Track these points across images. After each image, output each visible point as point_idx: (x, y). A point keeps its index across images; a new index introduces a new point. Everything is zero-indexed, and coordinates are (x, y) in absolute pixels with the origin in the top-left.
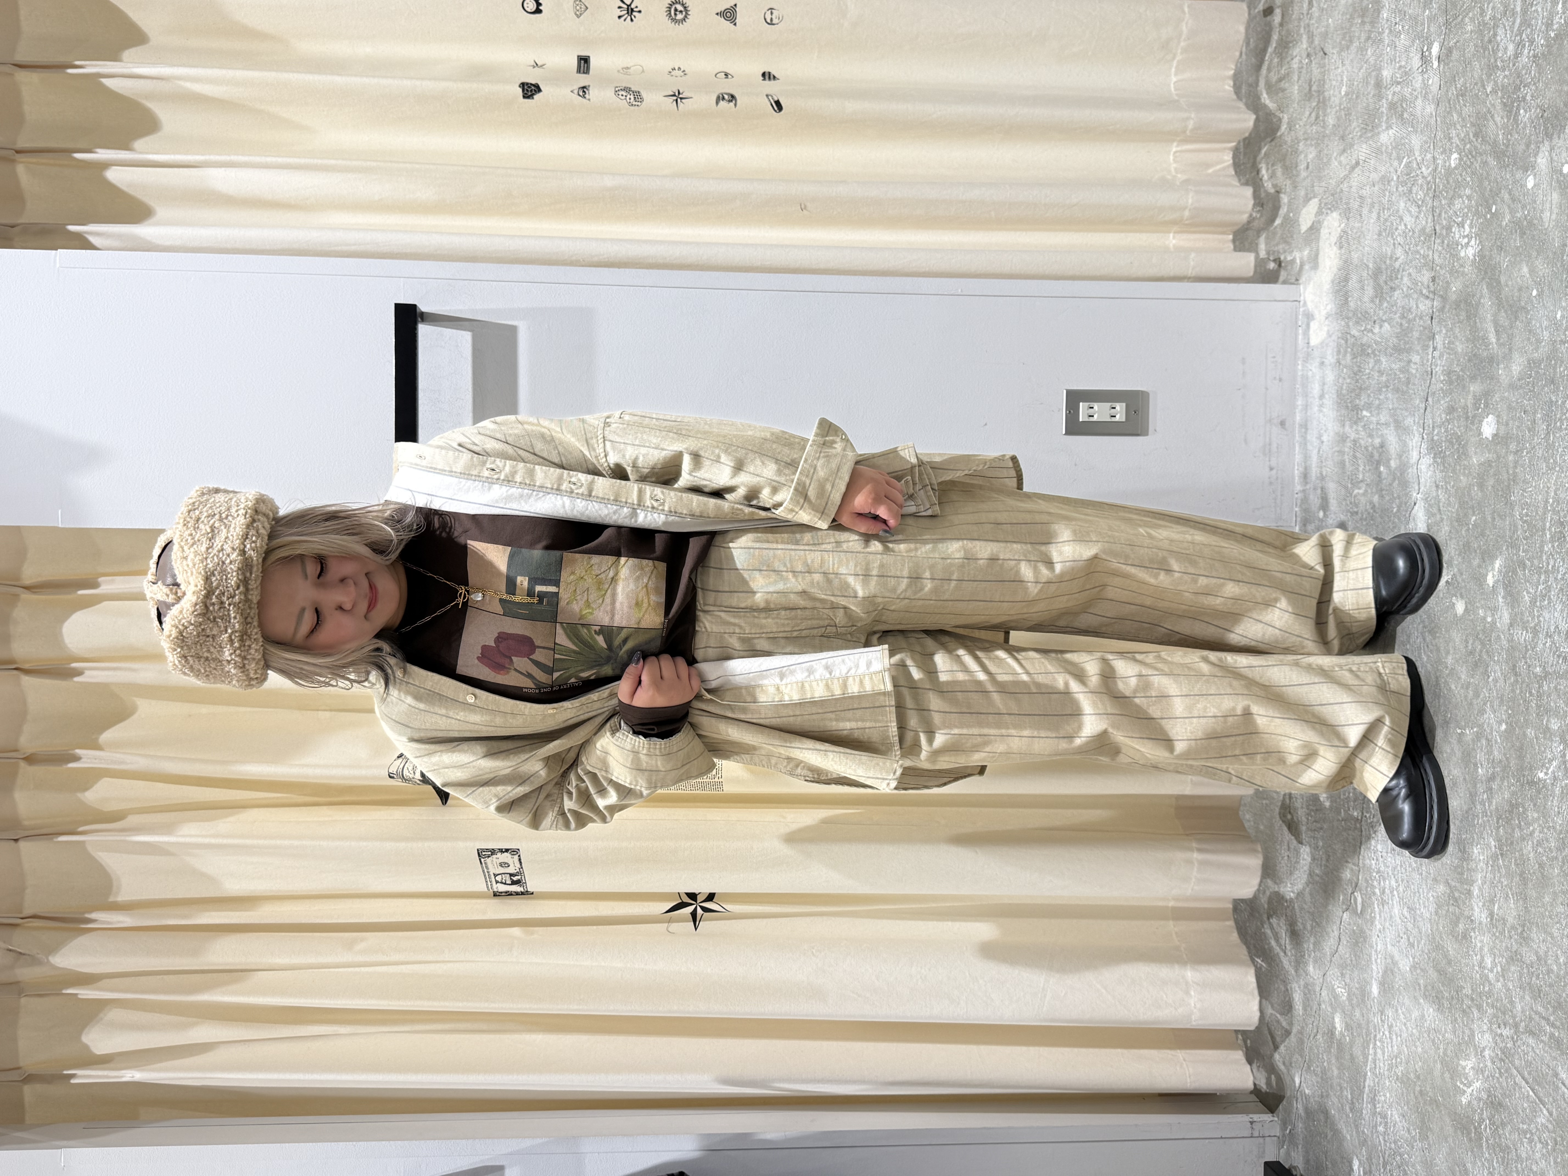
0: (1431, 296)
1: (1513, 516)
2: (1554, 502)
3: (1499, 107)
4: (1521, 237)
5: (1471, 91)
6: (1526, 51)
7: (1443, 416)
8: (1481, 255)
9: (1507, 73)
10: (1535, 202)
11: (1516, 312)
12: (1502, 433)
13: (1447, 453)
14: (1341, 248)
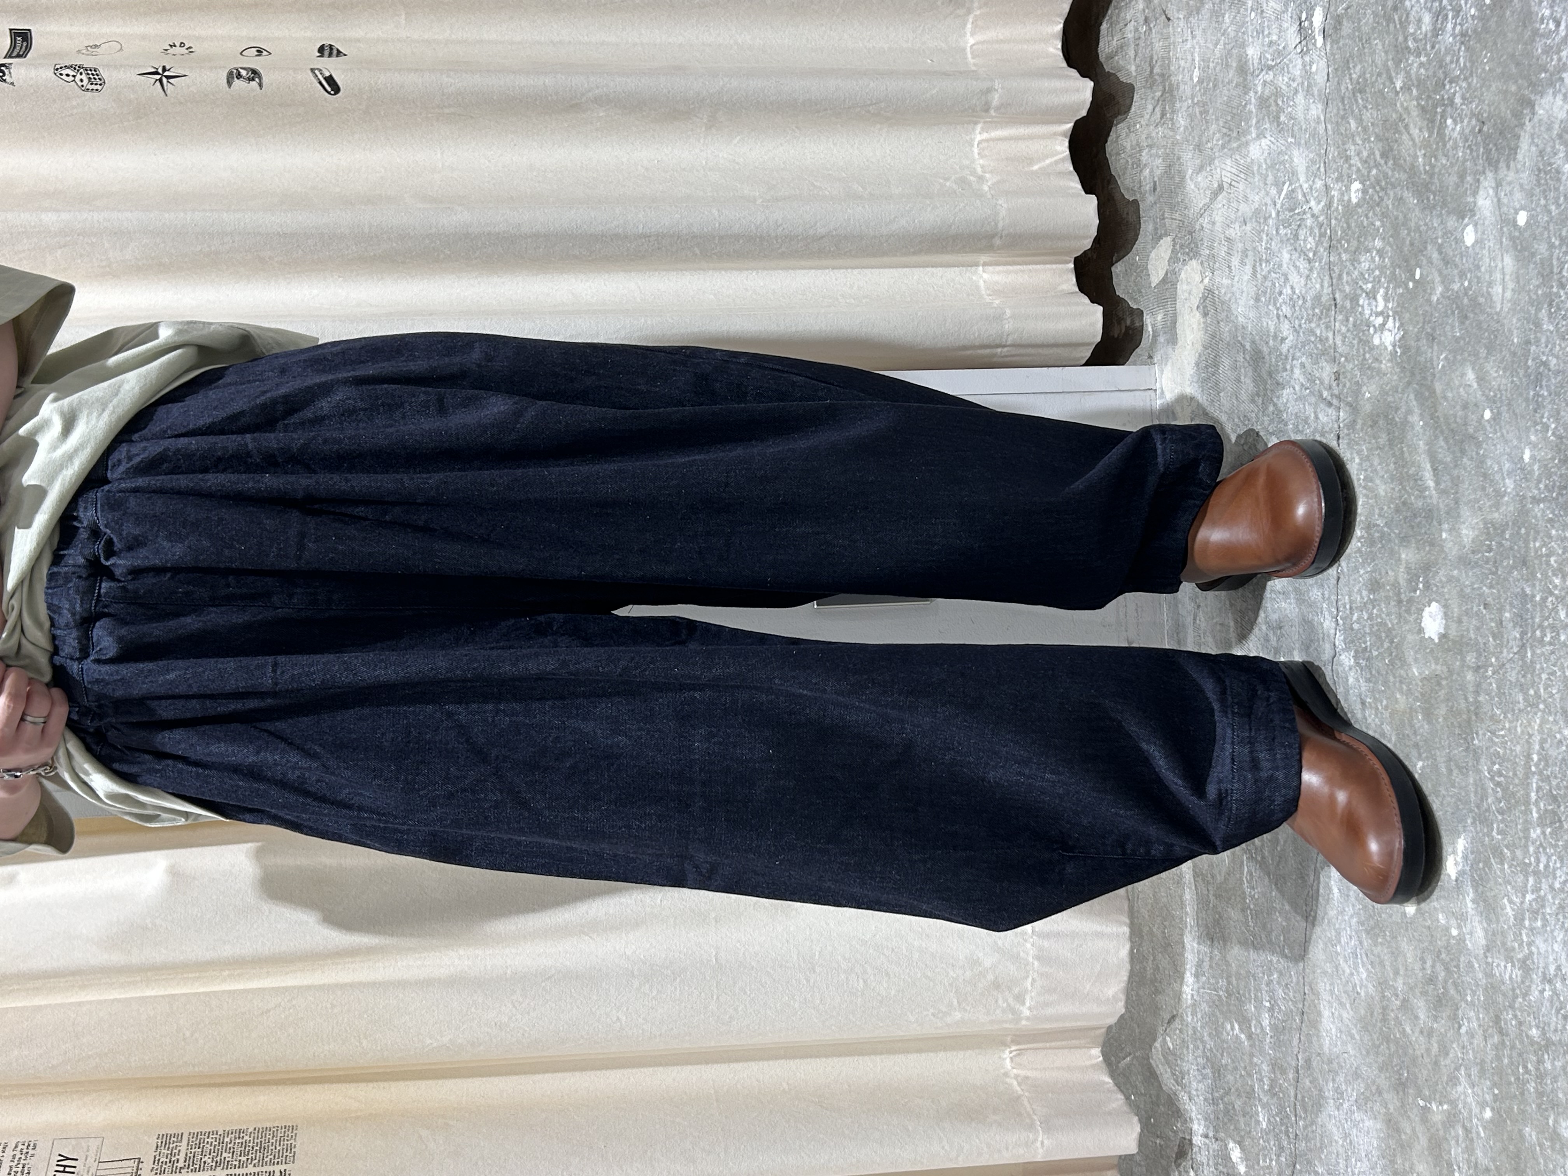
0: (1335, 402)
1: (1479, 772)
2: (1540, 760)
3: (1415, 113)
4: (1462, 323)
5: (1373, 84)
6: (1449, 26)
7: (1365, 593)
8: (1403, 342)
9: (1423, 59)
10: (1478, 267)
11: (1462, 442)
12: (1453, 633)
13: (1375, 653)
14: (1205, 315)
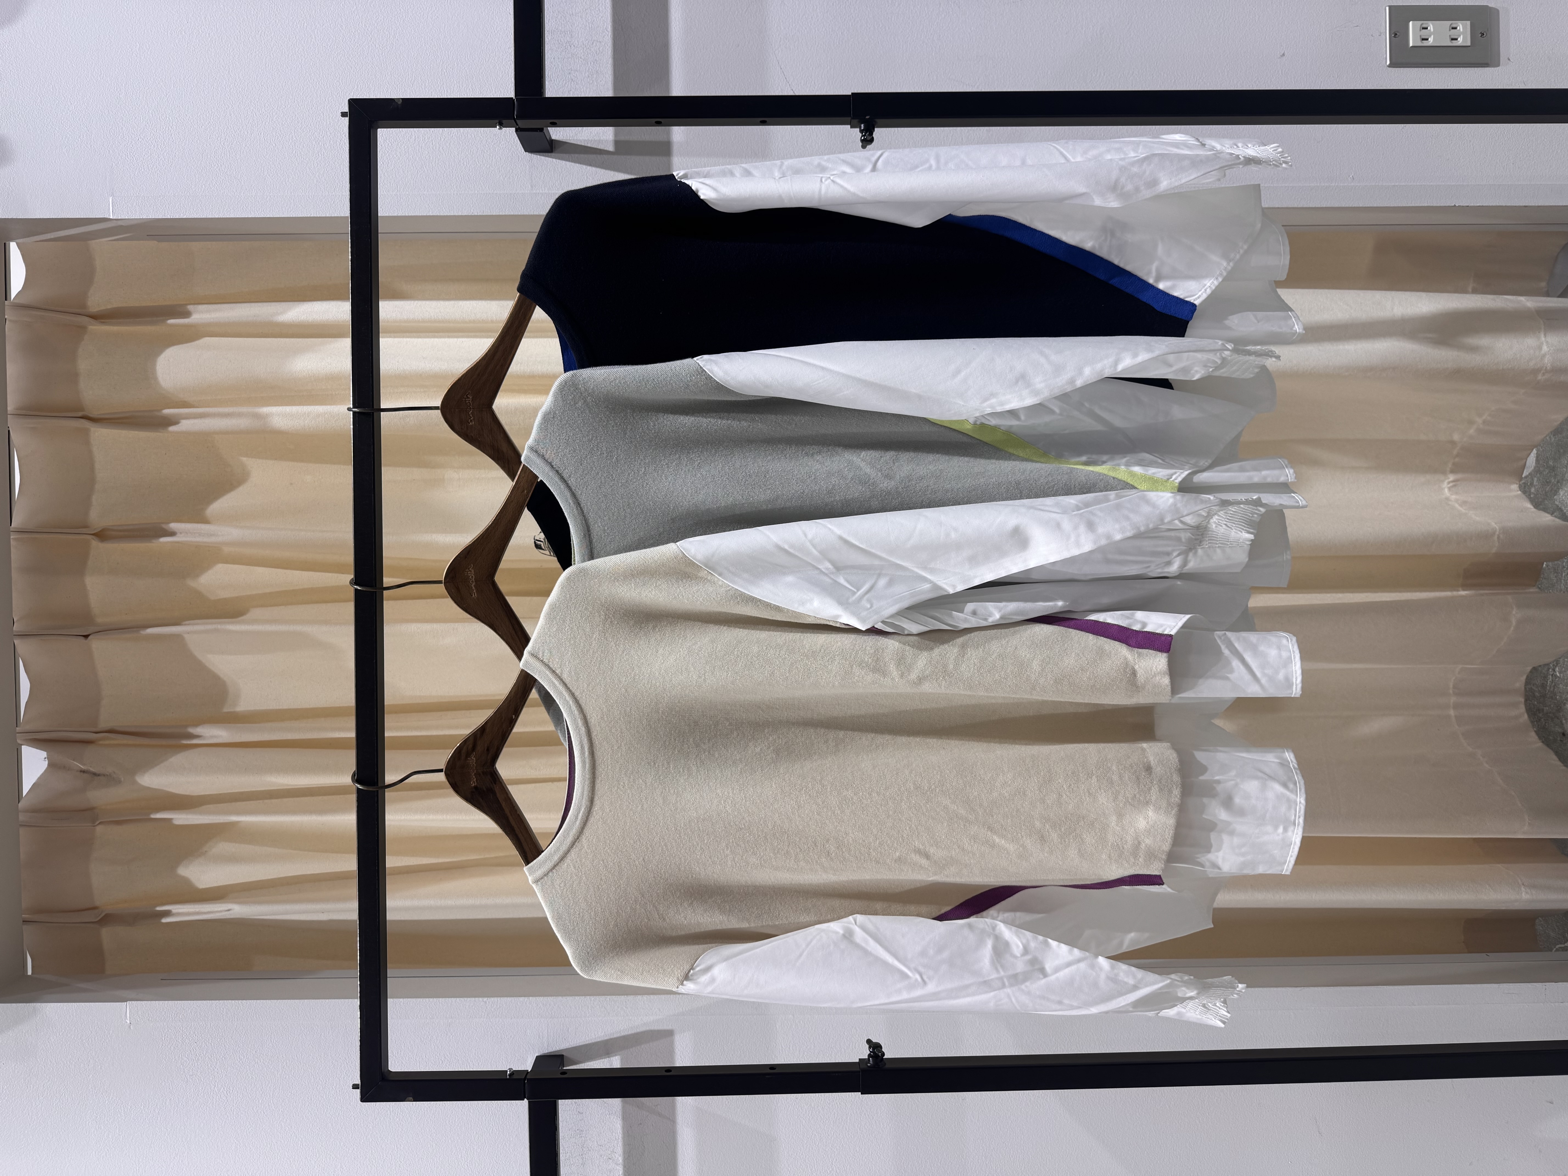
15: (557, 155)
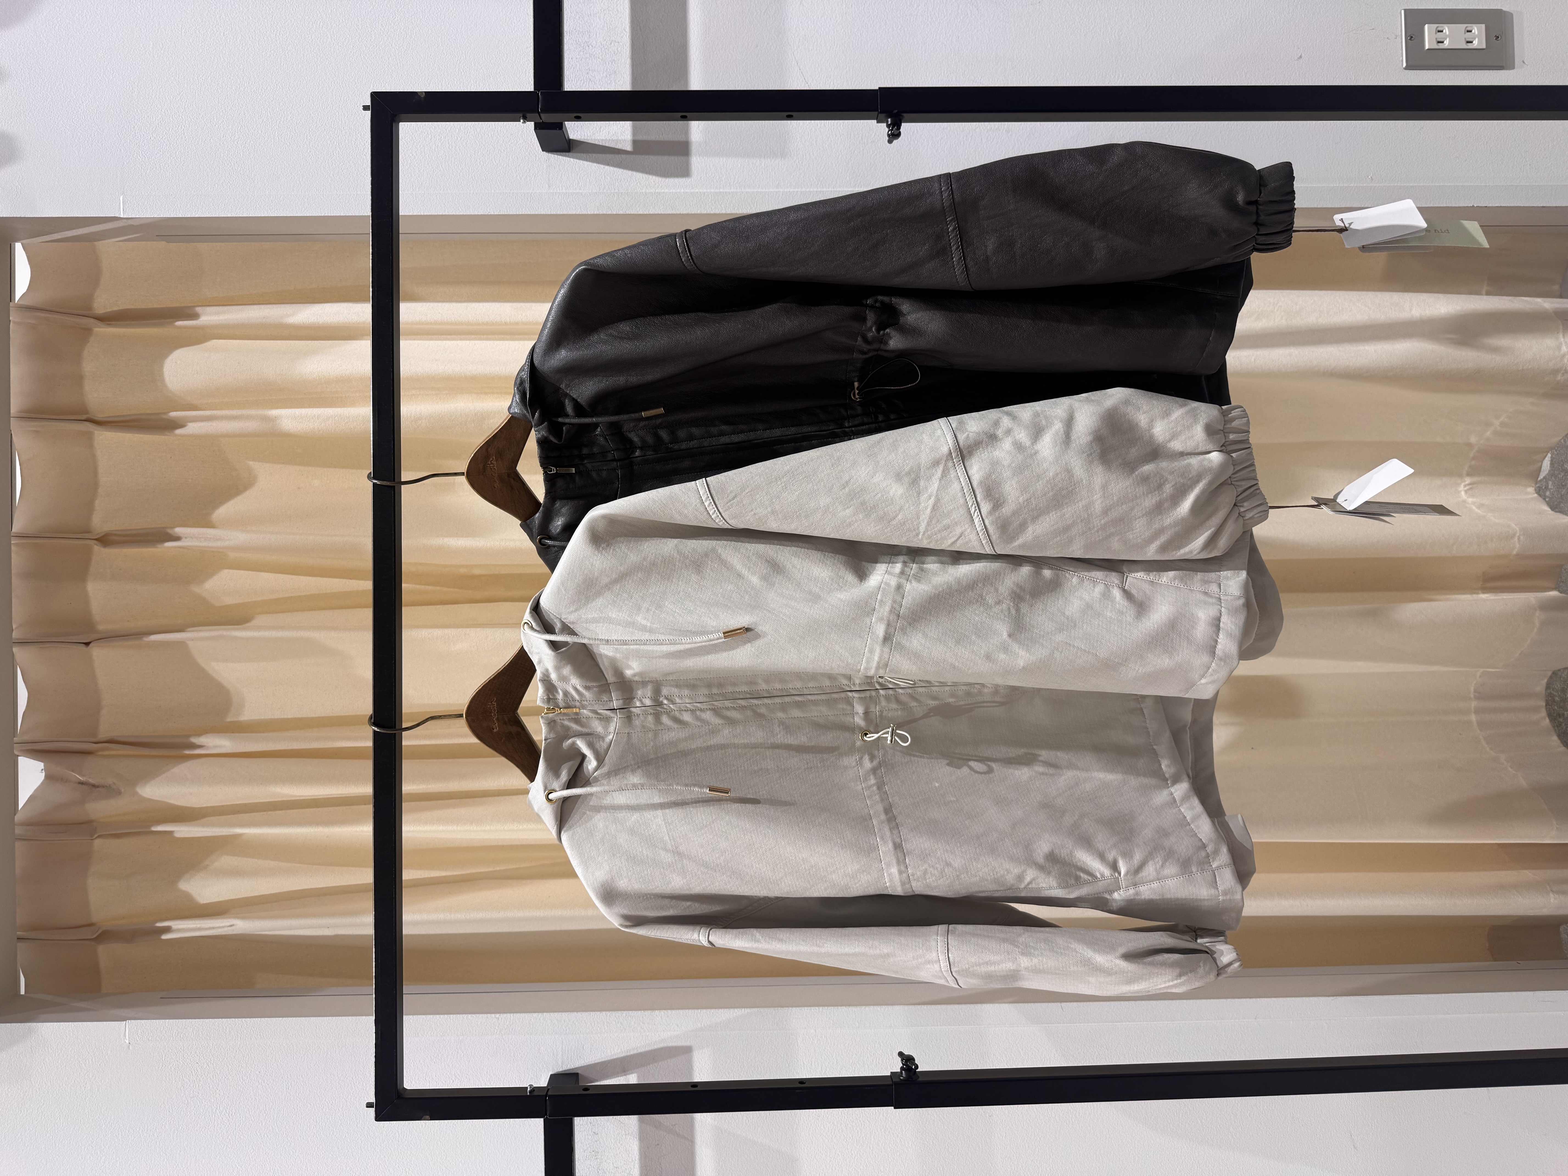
15: (575, 154)
